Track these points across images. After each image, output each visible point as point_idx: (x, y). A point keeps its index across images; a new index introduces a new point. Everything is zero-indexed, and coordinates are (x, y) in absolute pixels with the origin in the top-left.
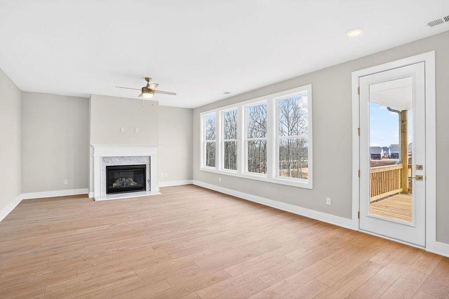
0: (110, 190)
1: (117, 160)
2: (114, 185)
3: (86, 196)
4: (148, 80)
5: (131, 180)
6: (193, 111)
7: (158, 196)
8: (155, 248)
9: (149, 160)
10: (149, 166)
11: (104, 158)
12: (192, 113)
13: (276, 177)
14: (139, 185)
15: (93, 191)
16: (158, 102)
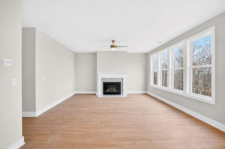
0: (105, 93)
1: (108, 80)
2: (107, 91)
3: (95, 94)
4: (113, 41)
5: (115, 89)
6: (147, 54)
7: (126, 98)
8: (102, 122)
9: (122, 80)
10: (122, 83)
11: (102, 78)
12: (147, 55)
13: (190, 94)
14: (118, 92)
15: (98, 93)
16: (127, 51)
